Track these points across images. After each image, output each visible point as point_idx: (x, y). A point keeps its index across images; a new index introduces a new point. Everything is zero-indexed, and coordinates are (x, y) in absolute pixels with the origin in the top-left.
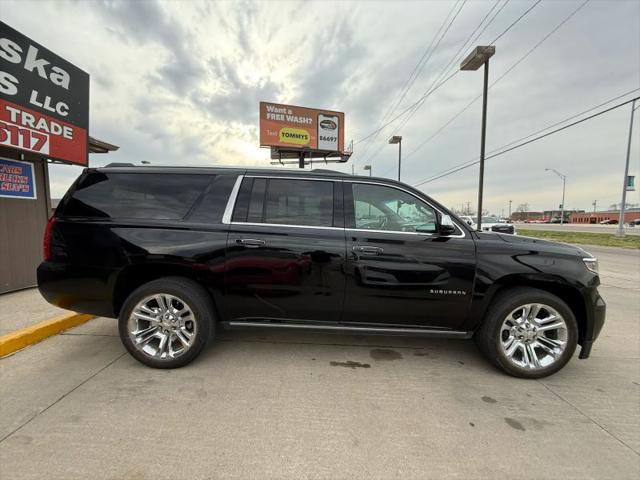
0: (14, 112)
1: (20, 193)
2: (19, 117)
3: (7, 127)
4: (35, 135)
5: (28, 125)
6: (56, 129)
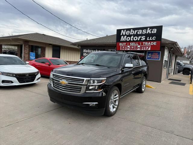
0: (144, 43)
1: (157, 59)
2: (145, 44)
3: (143, 46)
4: (147, 46)
5: (146, 45)
6: (152, 43)
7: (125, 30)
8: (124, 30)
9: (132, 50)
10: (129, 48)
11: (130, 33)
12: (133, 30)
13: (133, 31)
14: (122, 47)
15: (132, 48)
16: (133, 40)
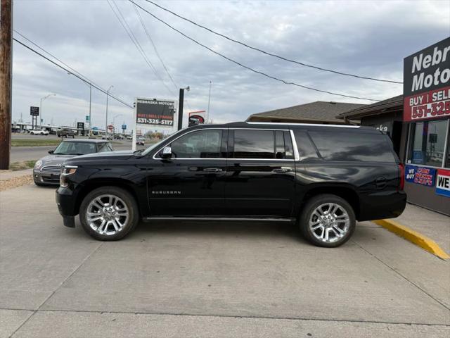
7: (421, 56)
8: (417, 55)
9: (436, 115)
10: (429, 111)
11: (431, 62)
12: (438, 50)
13: (440, 52)
14: (415, 110)
15: (438, 108)
16: (440, 82)
